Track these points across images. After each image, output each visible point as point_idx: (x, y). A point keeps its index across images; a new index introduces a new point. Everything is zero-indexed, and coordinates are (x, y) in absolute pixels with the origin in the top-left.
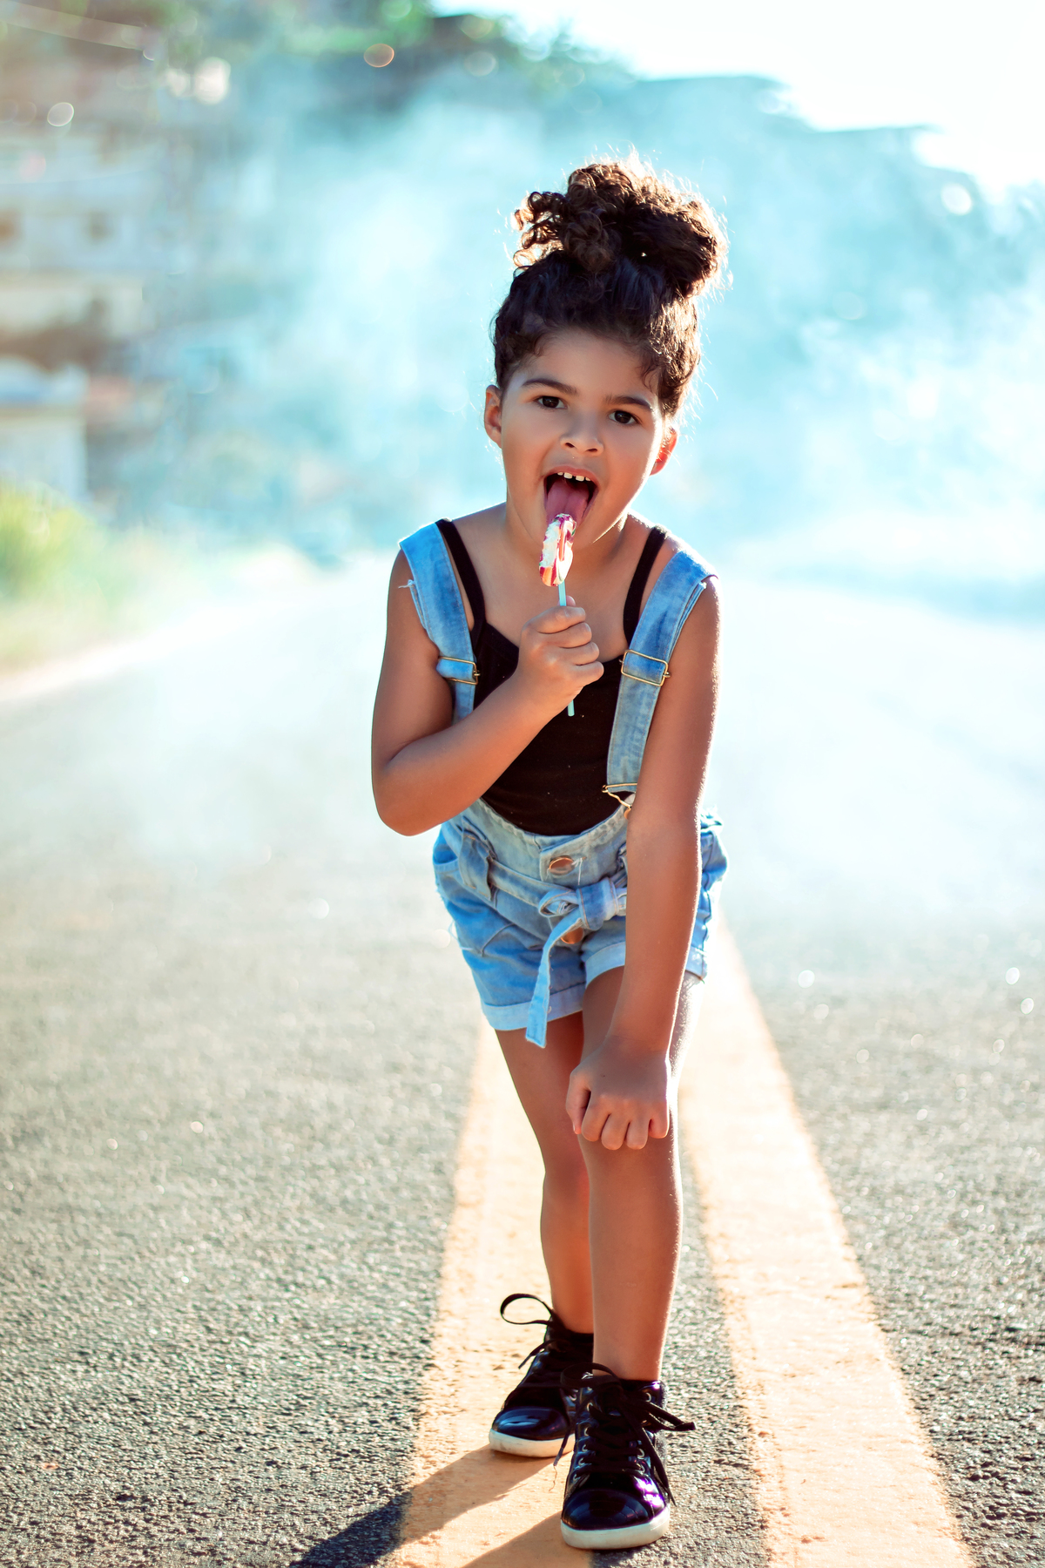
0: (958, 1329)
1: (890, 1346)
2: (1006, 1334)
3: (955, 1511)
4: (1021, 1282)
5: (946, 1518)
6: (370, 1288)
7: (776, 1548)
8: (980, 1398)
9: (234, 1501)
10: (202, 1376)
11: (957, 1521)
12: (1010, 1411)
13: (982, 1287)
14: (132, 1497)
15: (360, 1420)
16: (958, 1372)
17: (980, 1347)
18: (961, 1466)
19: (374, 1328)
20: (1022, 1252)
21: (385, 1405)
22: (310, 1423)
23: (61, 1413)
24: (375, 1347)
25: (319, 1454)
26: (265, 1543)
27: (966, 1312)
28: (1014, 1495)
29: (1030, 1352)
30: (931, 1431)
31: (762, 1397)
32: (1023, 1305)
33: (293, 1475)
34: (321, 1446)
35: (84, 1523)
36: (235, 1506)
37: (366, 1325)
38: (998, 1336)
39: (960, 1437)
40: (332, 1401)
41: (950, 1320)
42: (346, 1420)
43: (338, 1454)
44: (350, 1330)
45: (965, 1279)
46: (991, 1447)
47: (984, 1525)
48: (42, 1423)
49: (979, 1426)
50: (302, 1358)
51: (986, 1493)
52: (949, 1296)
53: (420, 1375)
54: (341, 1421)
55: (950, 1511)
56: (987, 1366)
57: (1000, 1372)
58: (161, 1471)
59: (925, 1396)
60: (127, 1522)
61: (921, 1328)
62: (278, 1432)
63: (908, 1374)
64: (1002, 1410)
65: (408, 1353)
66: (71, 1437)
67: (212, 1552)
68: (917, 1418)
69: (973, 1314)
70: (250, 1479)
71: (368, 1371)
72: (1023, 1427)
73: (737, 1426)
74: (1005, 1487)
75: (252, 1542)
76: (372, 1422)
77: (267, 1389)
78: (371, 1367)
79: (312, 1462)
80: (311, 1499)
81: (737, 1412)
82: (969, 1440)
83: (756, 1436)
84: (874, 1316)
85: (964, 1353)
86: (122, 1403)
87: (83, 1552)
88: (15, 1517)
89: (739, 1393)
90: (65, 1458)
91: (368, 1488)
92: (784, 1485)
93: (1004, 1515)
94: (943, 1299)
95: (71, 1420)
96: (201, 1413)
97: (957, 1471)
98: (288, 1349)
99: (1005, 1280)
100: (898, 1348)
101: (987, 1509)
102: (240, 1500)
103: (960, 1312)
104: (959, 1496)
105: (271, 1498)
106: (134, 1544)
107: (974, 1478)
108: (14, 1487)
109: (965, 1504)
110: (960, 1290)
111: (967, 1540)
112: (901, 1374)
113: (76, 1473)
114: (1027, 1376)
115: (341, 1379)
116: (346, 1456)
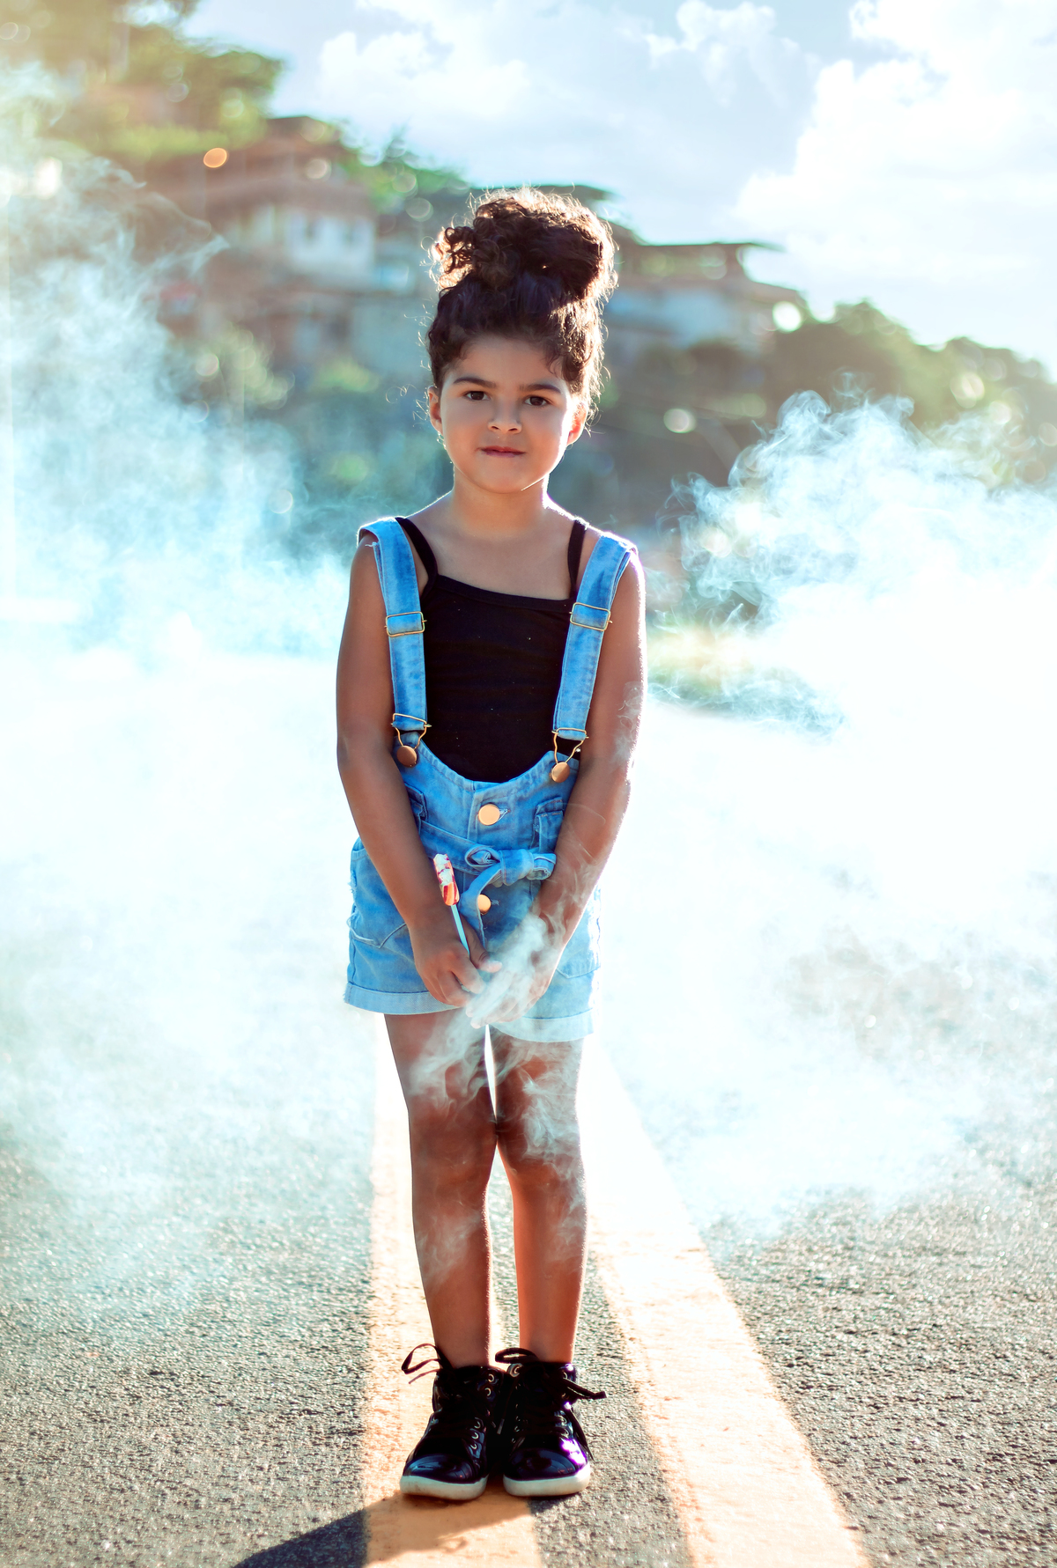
0: (778, 1277)
1: (727, 1288)
2: (815, 1281)
3: (776, 1384)
4: (828, 1249)
5: (771, 1388)
6: (314, 1248)
7: (646, 1403)
8: (795, 1320)
9: (240, 1375)
10: (196, 1301)
11: (778, 1390)
12: (818, 1326)
13: (797, 1253)
14: (161, 1373)
15: (325, 1329)
16: (778, 1304)
17: (795, 1289)
18: (780, 1359)
19: (324, 1274)
20: (829, 1231)
21: (342, 1321)
22: (286, 1330)
23: (91, 1324)
24: (327, 1285)
25: (297, 1349)
26: (268, 1399)
27: (783, 1268)
28: (819, 1375)
29: (834, 1293)
30: (759, 1338)
31: (630, 1317)
32: (829, 1264)
33: (279, 1360)
34: (297, 1344)
35: (130, 1387)
36: (241, 1378)
37: (317, 1272)
38: (809, 1283)
39: (780, 1342)
40: (300, 1317)
41: (773, 1272)
42: (314, 1329)
43: (312, 1349)
44: (305, 1275)
45: (784, 1247)
46: (802, 1348)
47: (797, 1392)
48: (79, 1329)
49: (795, 1336)
50: (272, 1291)
51: (799, 1374)
52: (771, 1257)
53: (365, 1302)
54: (310, 1329)
55: (772, 1384)
56: (800, 1301)
57: (810, 1304)
58: (179, 1358)
59: (753, 1318)
60: (162, 1387)
61: (750, 1277)
62: (263, 1336)
63: (740, 1304)
64: (811, 1326)
65: (353, 1289)
66: (105, 1338)
67: (231, 1404)
68: (748, 1331)
69: (790, 1268)
70: (247, 1362)
71: (325, 1300)
72: (827, 1337)
73: (612, 1334)
74: (813, 1371)
75: (259, 1399)
76: (334, 1331)
77: (249, 1310)
78: (327, 1297)
79: (293, 1353)
80: (298, 1374)
81: (612, 1326)
82: (787, 1344)
83: (627, 1340)
84: (713, 1270)
85: (783, 1292)
86: (139, 1318)
87: (134, 1403)
88: (77, 1384)
89: (612, 1315)
90: (103, 1350)
91: (339, 1369)
92: (649, 1368)
93: (812, 1387)
94: (767, 1259)
95: (101, 1328)
96: (200, 1324)
97: (777, 1361)
98: (259, 1286)
99: (816, 1248)
100: (732, 1289)
101: (800, 1383)
102: (244, 1375)
103: (779, 1267)
104: (779, 1376)
105: (267, 1373)
106: (171, 1399)
107: (791, 1366)
108: (70, 1367)
109: (784, 1380)
110: (779, 1254)
111: (785, 1400)
112: (735, 1305)
113: (114, 1358)
114: (831, 1306)
115: (305, 1305)
116: (318, 1350)
